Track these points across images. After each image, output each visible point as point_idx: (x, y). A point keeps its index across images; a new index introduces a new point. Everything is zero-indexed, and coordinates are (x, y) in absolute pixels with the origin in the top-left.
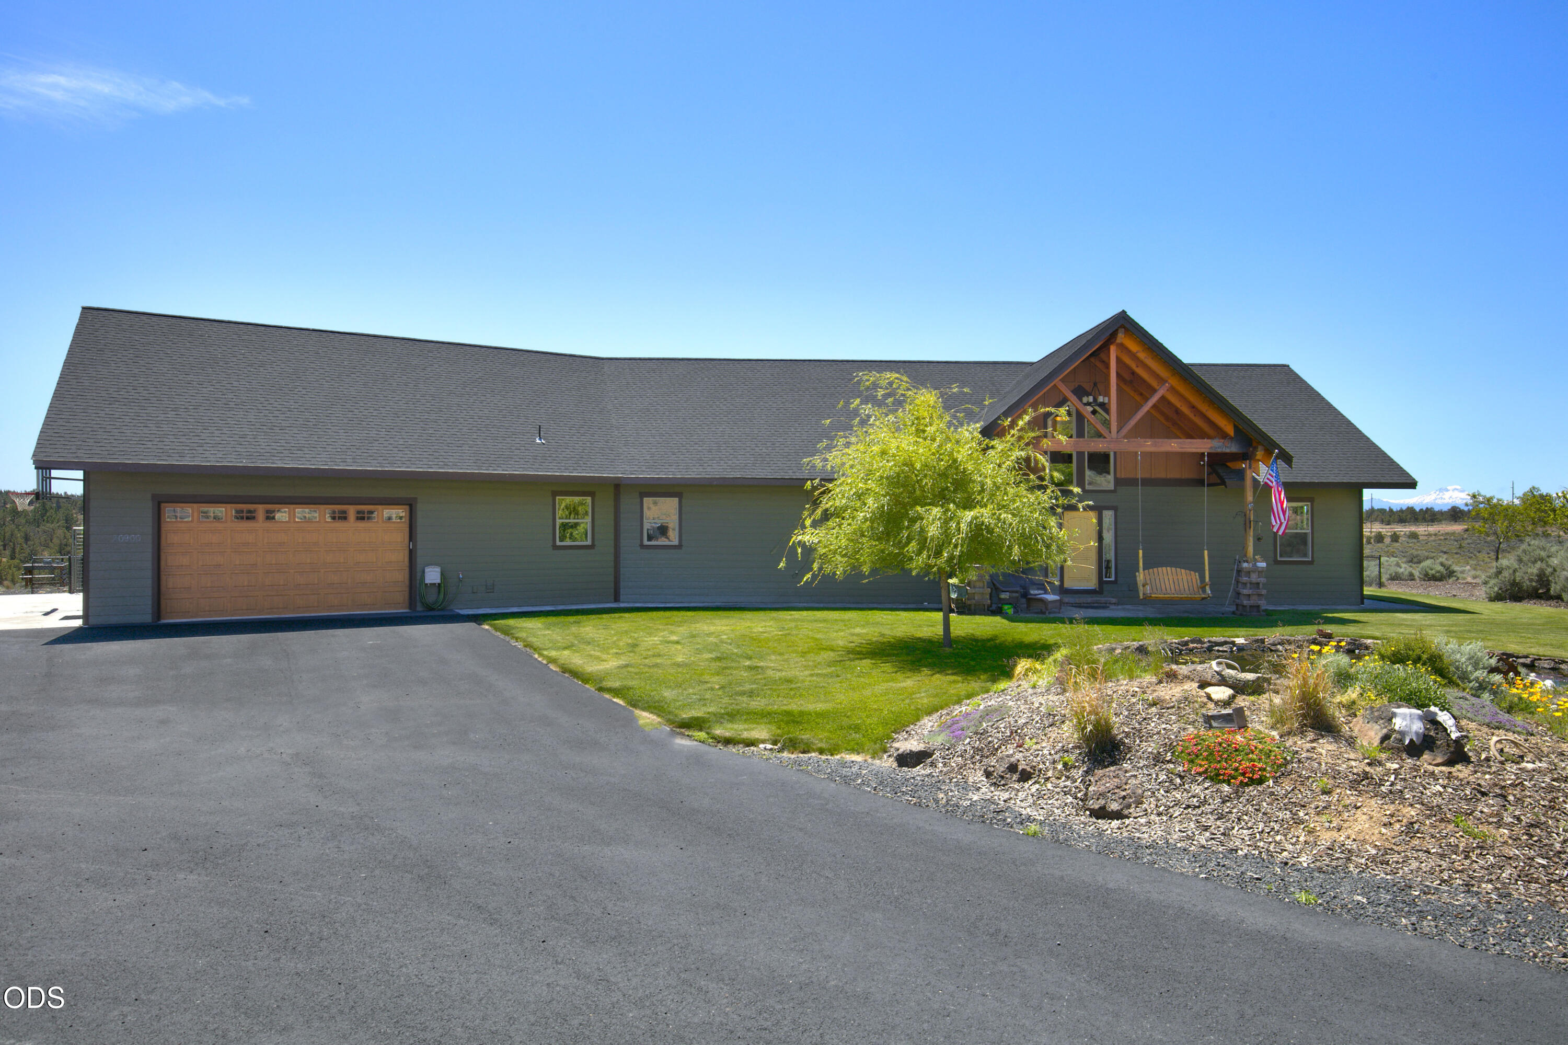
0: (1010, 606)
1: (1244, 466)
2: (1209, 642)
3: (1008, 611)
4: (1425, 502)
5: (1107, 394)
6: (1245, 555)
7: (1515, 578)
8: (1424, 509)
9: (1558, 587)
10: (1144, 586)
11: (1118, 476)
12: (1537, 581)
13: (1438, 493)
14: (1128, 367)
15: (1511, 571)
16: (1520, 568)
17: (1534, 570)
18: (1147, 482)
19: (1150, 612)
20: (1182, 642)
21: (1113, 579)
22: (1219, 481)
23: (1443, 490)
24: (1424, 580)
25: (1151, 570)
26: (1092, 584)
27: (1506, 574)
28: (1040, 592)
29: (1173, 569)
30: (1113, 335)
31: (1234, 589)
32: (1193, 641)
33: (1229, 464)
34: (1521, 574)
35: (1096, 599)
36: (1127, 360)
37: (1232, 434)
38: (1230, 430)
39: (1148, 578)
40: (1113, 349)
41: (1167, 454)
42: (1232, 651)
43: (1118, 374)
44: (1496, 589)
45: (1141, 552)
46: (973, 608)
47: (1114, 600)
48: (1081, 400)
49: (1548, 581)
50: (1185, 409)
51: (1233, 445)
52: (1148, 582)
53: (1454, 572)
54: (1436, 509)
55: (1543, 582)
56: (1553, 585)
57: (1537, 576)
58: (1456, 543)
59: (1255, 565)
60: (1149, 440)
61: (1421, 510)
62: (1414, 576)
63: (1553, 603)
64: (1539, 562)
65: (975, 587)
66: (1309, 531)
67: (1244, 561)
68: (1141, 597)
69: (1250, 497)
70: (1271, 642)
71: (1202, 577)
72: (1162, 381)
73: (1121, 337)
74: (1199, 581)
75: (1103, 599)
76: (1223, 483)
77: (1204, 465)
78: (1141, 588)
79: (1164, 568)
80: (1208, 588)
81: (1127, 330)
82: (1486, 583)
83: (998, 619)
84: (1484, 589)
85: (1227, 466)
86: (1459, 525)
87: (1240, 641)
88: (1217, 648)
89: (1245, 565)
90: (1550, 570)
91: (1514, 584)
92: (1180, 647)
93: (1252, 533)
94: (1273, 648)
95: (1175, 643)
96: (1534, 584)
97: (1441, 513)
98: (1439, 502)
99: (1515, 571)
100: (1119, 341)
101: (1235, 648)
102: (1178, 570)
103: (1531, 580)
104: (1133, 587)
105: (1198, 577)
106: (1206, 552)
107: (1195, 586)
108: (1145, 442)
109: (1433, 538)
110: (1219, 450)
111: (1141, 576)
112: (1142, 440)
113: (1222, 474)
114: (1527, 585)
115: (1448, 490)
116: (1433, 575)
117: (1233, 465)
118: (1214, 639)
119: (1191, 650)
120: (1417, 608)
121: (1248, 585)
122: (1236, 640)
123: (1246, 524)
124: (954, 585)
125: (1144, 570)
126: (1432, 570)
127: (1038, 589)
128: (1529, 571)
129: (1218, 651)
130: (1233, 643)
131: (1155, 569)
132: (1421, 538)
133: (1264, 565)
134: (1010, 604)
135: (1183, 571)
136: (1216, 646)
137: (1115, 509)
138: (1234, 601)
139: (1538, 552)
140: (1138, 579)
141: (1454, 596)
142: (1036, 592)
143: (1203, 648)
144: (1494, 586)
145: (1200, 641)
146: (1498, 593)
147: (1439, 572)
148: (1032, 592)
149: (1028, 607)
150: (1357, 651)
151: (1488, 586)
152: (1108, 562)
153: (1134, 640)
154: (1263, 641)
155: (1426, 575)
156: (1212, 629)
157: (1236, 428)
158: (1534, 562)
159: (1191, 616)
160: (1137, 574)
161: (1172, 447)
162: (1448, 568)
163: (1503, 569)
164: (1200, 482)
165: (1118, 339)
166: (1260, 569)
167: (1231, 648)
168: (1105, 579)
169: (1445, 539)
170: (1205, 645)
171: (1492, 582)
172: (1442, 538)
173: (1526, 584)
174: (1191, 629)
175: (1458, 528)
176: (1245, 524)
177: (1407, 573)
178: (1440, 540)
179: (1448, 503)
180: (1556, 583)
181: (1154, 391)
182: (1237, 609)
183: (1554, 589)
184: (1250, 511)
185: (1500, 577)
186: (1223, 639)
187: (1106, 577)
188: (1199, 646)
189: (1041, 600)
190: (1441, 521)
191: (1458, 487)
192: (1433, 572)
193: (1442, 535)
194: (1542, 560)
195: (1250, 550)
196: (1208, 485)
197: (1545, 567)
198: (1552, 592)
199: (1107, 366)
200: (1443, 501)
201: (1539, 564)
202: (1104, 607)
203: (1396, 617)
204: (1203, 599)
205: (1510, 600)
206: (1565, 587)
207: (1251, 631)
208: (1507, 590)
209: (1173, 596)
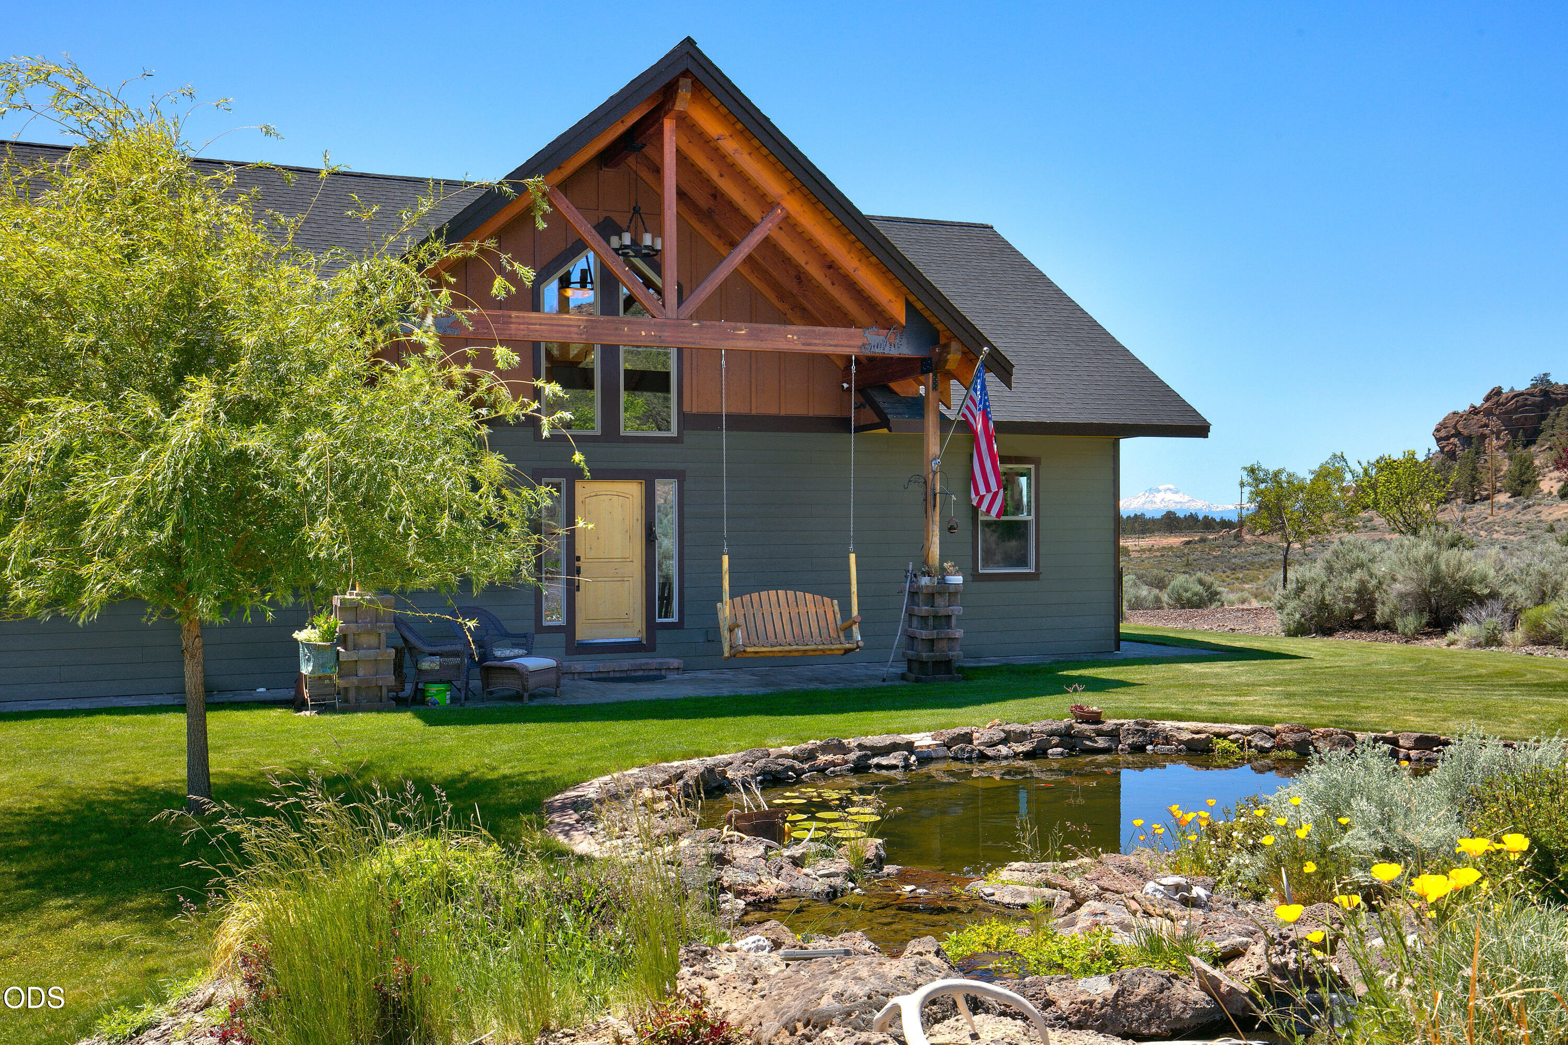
0: (442, 687)
1: (922, 391)
2: (861, 747)
3: (437, 698)
4: (1133, 506)
5: (659, 232)
6: (926, 562)
7: (1324, 598)
8: (1132, 516)
9: (1387, 610)
10: (731, 630)
11: (686, 409)
12: (1356, 601)
13: (1147, 494)
14: (699, 173)
15: (1318, 586)
16: (1330, 581)
17: (1351, 583)
18: (738, 422)
19: (744, 684)
20: (802, 751)
21: (675, 619)
22: (877, 420)
23: (1154, 491)
24: (1175, 608)
25: (746, 598)
26: (634, 631)
27: (1311, 591)
28: (516, 651)
29: (790, 593)
30: (669, 92)
31: (905, 631)
32: (825, 749)
33: (893, 385)
34: (1333, 591)
35: (639, 661)
36: (701, 160)
37: (902, 319)
38: (899, 312)
39: (740, 613)
40: (669, 125)
41: (781, 356)
42: (907, 767)
43: (681, 194)
44: (1297, 616)
45: (726, 559)
46: (352, 695)
47: (675, 663)
48: (608, 242)
49: (1373, 602)
50: (815, 271)
51: (904, 341)
52: (741, 621)
53: (1217, 593)
54: (1148, 516)
55: (1365, 601)
56: (1379, 606)
57: (1356, 592)
58: (1179, 560)
59: (942, 581)
60: (742, 325)
61: (1129, 517)
62: (1161, 602)
63: (1380, 635)
64: (1359, 570)
65: (356, 647)
66: (1032, 518)
67: (924, 574)
68: (726, 654)
69: (934, 447)
70: (985, 738)
71: (845, 608)
72: (768, 204)
73: (684, 101)
74: (838, 616)
75: (654, 662)
76: (884, 422)
77: (849, 389)
78: (726, 634)
79: (772, 593)
80: (855, 628)
81: (698, 88)
82: (1281, 607)
83: (406, 720)
84: (1278, 616)
85: (892, 392)
86: (1176, 536)
87: (923, 740)
88: (875, 761)
89: (925, 581)
90: (1374, 582)
91: (1322, 606)
92: (797, 764)
93: (937, 519)
94: (990, 752)
95: (786, 756)
96: (1352, 606)
97: (1153, 521)
98: (1148, 507)
99: (1323, 586)
100: (680, 106)
101: (913, 758)
102: (800, 594)
103: (1347, 600)
104: (712, 635)
105: (837, 608)
106: (853, 557)
107: (832, 626)
108: (735, 329)
109: (1147, 554)
110: (878, 351)
111: (725, 610)
112: (728, 324)
113: (882, 405)
114: (1341, 608)
115: (1159, 491)
116: (1189, 600)
117: (902, 387)
118: (869, 740)
119: (822, 770)
120: (1204, 652)
121: (931, 622)
122: (913, 737)
123: (928, 500)
124: (308, 645)
125: (731, 597)
126: (1186, 591)
127: (515, 646)
128: (1345, 585)
129: (879, 767)
130: (909, 747)
131: (755, 596)
132: (1133, 555)
133: (958, 579)
134: (441, 682)
135: (809, 596)
136: (874, 756)
137: (679, 476)
138: (904, 654)
139: (1356, 553)
140: (720, 616)
141: (1233, 630)
142: (507, 653)
143: (846, 762)
144: (1295, 610)
145: (842, 749)
146: (1299, 623)
147: (1196, 594)
148: (498, 653)
149: (486, 684)
150: (1149, 747)
151: (1286, 611)
152: (666, 585)
153: (698, 754)
154: (967, 738)
155: (1179, 599)
156: (865, 714)
157: (909, 306)
158: (1351, 571)
159: (824, 686)
160: (719, 605)
161: (788, 341)
162: (1208, 587)
163: (1306, 583)
164: (841, 424)
165: (678, 103)
166: (952, 590)
167: (906, 759)
168: (658, 620)
169: (1162, 556)
170: (852, 756)
171: (1291, 605)
172: (1158, 554)
173: (1339, 606)
174: (823, 717)
175: (1175, 540)
176: (925, 500)
177: (1151, 597)
178: (1156, 556)
179: (1158, 510)
180: (1383, 603)
181: (751, 226)
182: (910, 670)
183: (1382, 613)
184: (935, 473)
185: (1302, 598)
186: (887, 740)
187: (660, 617)
188: (839, 758)
189: (512, 670)
190: (1153, 532)
191: (1172, 487)
192: (1189, 594)
193: (1158, 550)
194: (1361, 566)
195: (935, 550)
196: (859, 429)
197: (1368, 578)
198: (1378, 619)
199: (657, 170)
200: (1154, 506)
201: (1359, 574)
202: (655, 677)
203: (1187, 671)
204: (847, 651)
205: (1316, 632)
206: (1397, 609)
207: (942, 715)
208: (1312, 618)
209: (787, 648)
